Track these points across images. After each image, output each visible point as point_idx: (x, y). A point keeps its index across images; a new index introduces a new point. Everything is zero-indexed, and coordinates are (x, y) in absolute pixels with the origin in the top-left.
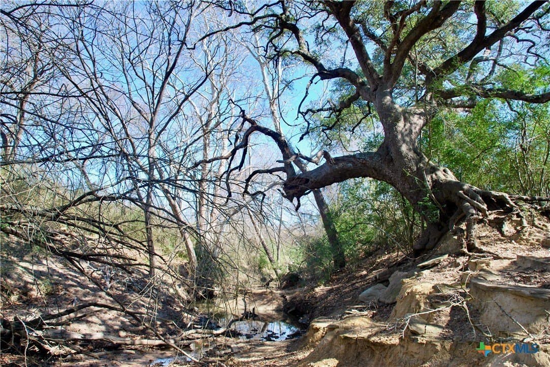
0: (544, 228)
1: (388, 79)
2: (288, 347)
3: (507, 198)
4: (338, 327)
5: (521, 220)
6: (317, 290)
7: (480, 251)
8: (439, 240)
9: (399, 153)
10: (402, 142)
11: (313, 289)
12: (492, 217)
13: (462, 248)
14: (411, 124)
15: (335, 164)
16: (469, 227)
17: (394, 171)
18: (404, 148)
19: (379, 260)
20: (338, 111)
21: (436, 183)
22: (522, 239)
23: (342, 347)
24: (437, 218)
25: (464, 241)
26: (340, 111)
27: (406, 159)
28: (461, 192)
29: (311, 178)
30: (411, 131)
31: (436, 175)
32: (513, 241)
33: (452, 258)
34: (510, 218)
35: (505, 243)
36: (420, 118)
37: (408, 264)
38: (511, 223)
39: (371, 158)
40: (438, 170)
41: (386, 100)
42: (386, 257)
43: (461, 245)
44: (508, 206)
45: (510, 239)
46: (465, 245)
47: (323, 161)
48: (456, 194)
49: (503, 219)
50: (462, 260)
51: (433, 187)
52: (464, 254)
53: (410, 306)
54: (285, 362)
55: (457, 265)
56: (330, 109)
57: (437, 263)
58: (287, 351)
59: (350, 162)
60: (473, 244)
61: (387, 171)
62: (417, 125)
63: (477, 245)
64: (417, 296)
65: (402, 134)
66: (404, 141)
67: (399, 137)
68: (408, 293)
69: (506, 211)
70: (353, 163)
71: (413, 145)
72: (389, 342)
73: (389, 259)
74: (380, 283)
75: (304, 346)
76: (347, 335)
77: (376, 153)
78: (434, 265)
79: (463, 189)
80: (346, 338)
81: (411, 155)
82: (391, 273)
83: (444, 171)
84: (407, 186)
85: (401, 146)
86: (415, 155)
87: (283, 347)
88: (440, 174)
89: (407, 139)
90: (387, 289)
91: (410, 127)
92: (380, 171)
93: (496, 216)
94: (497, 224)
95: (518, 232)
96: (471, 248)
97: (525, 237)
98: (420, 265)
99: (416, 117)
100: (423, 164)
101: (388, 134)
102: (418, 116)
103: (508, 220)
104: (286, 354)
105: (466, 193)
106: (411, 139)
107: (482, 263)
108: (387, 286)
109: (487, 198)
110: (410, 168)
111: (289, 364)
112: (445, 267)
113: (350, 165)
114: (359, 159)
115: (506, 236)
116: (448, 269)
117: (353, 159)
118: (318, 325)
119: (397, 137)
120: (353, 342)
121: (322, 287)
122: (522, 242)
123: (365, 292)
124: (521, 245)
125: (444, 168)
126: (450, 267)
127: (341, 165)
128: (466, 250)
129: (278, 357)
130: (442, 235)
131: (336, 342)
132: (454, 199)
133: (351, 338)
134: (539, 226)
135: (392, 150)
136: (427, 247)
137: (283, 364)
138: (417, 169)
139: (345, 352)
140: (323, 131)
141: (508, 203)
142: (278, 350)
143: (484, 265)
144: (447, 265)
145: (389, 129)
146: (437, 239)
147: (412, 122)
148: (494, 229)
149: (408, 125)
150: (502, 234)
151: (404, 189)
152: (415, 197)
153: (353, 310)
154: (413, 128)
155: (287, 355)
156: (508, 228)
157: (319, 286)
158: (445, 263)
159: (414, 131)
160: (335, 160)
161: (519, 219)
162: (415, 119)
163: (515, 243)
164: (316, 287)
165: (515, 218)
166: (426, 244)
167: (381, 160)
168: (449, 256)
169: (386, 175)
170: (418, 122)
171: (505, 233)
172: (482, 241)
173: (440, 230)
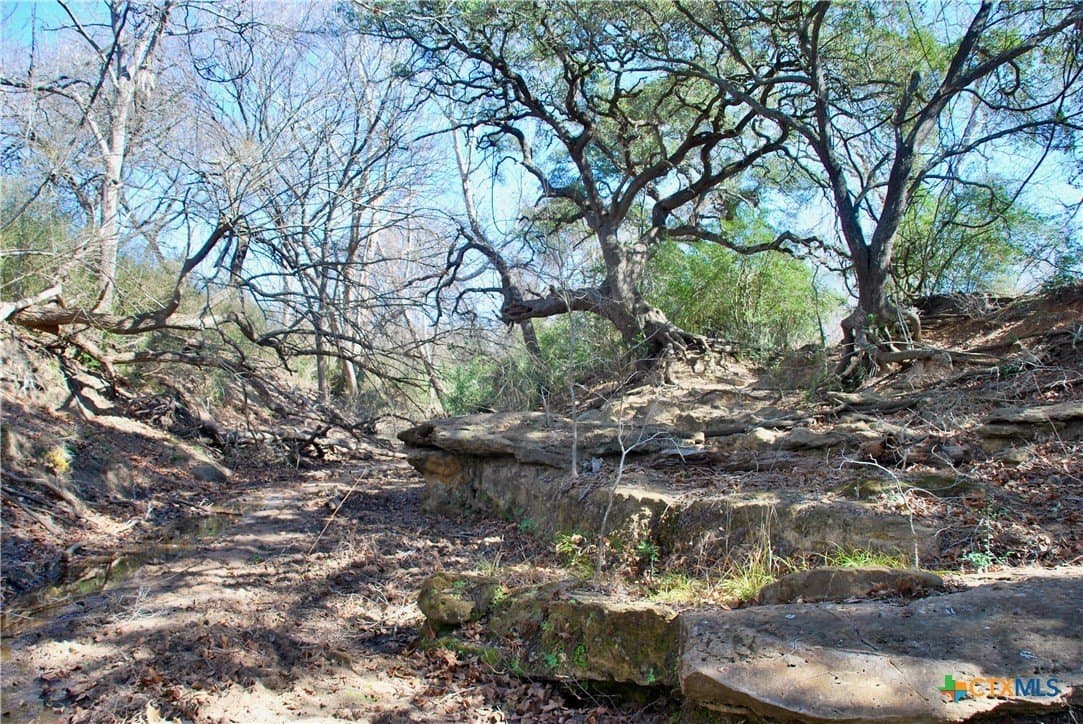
0: (726, 367)
1: (615, 217)
3: (704, 341)
8: (646, 373)
10: (622, 283)
12: (689, 357)
13: (661, 380)
14: (633, 264)
16: (668, 364)
18: (624, 288)
21: (648, 323)
22: (706, 375)
25: (663, 375)
27: (625, 299)
28: (667, 333)
29: (535, 308)
30: (632, 271)
31: (649, 315)
33: (652, 388)
34: (703, 358)
35: (694, 377)
36: (642, 257)
38: (702, 362)
40: (652, 311)
41: (612, 239)
43: (660, 378)
44: (703, 348)
45: (699, 375)
46: (663, 378)
48: (663, 335)
49: (697, 359)
51: (646, 327)
57: (640, 391)
60: (669, 377)
62: (639, 264)
63: (672, 379)
65: (623, 275)
66: (625, 282)
67: (621, 277)
69: (701, 352)
71: (634, 285)
77: (599, 289)
78: (638, 393)
79: (669, 331)
81: (630, 295)
83: (657, 312)
84: (623, 323)
85: (621, 286)
86: (634, 296)
88: (653, 315)
89: (628, 280)
91: (633, 267)
93: (692, 356)
94: (692, 362)
95: (705, 369)
96: (668, 381)
97: (708, 374)
98: (628, 392)
100: (639, 304)
102: (640, 255)
103: (701, 360)
105: (671, 335)
106: (632, 279)
109: (688, 340)
110: (628, 307)
115: (696, 373)
119: (618, 277)
122: (704, 378)
125: (656, 309)
128: (663, 382)
132: (661, 339)
134: (723, 365)
135: (613, 289)
138: (634, 309)
141: (704, 346)
146: (644, 373)
147: (635, 262)
148: (689, 367)
149: (630, 265)
150: (694, 371)
151: (621, 325)
152: (630, 334)
154: (635, 268)
156: (699, 367)
158: (646, 391)
159: (635, 271)
161: (709, 359)
162: (637, 258)
163: (701, 378)
165: (706, 358)
168: (650, 386)
169: (605, 311)
170: (639, 261)
171: (696, 370)
172: (677, 375)
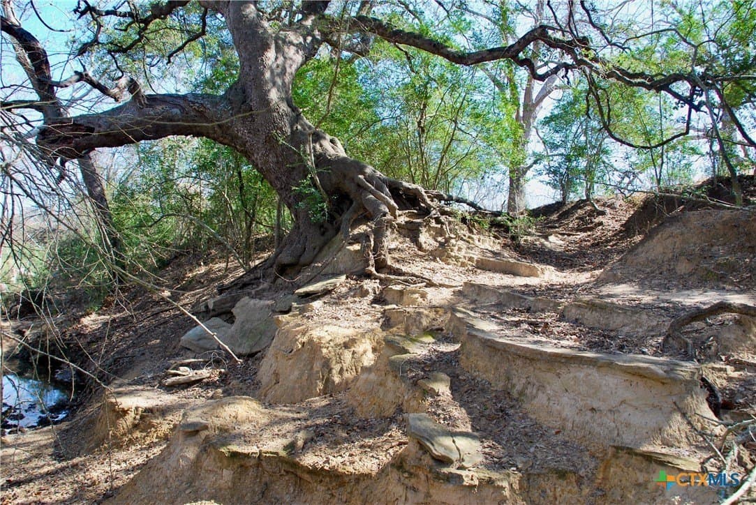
0: (470, 240)
2: (56, 445)
3: (423, 193)
4: (206, 427)
5: (442, 227)
6: (86, 321)
7: (398, 272)
8: (321, 250)
9: (265, 102)
10: (270, 85)
11: (77, 319)
12: (402, 220)
13: (368, 266)
14: (285, 58)
15: (147, 106)
17: (251, 131)
18: (274, 95)
19: (190, 275)
20: (142, 21)
21: (321, 159)
22: (449, 257)
23: (227, 474)
24: (324, 215)
25: (371, 255)
26: (147, 22)
27: (276, 114)
28: (361, 177)
29: (100, 126)
30: (284, 70)
31: (321, 146)
32: (438, 259)
33: (352, 282)
34: (428, 224)
35: (426, 260)
36: (298, 53)
37: (261, 287)
38: (428, 231)
39: (215, 104)
40: (325, 138)
41: (248, 10)
42: (203, 269)
43: (367, 261)
44: (422, 205)
45: (433, 255)
46: (372, 262)
47: (127, 97)
48: (353, 179)
49: (419, 225)
50: (369, 285)
51: (316, 165)
52: (369, 276)
53: (312, 368)
54: (63, 491)
55: (364, 293)
56: (130, 15)
57: (330, 288)
58: (58, 457)
59: (176, 106)
60: (384, 260)
61: (241, 131)
62: (294, 61)
63: (389, 263)
64: (324, 351)
65: (272, 72)
66: (274, 84)
67: (268, 75)
68: (303, 344)
69: (421, 212)
70: (182, 109)
71: (287, 92)
72: (350, 469)
73: (207, 273)
74: (216, 316)
75: (98, 446)
76: (234, 448)
77: (221, 97)
78: (327, 292)
79: (364, 173)
80: (235, 455)
81: (284, 107)
82: (235, 300)
83: (332, 141)
84: (272, 158)
85: (269, 90)
86: (289, 110)
87: (46, 446)
88: (327, 144)
89: (279, 81)
90: (233, 328)
91: (284, 62)
92: (228, 128)
93: (407, 219)
94: (411, 232)
95: (441, 244)
96: (381, 266)
97: (453, 254)
98: (301, 290)
99: (293, 49)
100: (301, 125)
101: (247, 69)
102: (295, 48)
103: (425, 226)
104: (59, 465)
105: (369, 178)
106: (284, 83)
107: (414, 292)
108: (233, 322)
109: (396, 191)
110: (281, 129)
111: (77, 496)
112: (345, 296)
113: (176, 111)
114: (193, 103)
115: (425, 251)
116: (350, 299)
117: (181, 102)
118: (126, 402)
119: (263, 74)
120: (252, 462)
121: (94, 316)
122: (450, 261)
123: (190, 332)
124: (448, 264)
125: (331, 137)
126: (354, 296)
127: (159, 108)
128: (373, 270)
129: (42, 476)
130: (325, 244)
131: (208, 462)
132: (349, 187)
133: (247, 456)
134: (464, 238)
135: (253, 95)
136: (302, 260)
137: (59, 496)
138: (292, 132)
139: (234, 483)
140: (109, 52)
141: (424, 201)
142: (37, 456)
143: (417, 295)
144: (348, 293)
145: (249, 60)
146: (317, 250)
147: (287, 56)
148: (408, 239)
149: (281, 59)
150: (420, 248)
151: (267, 162)
152: (284, 179)
153: (181, 368)
154: (287, 66)
155: (63, 469)
156: (425, 238)
157: (88, 314)
158: (344, 290)
159: (288, 70)
160: (148, 99)
161: (439, 226)
162: (291, 51)
163: (440, 262)
164: (83, 316)
165: (433, 224)
166: (300, 256)
167: (232, 109)
168: (347, 278)
169: (237, 137)
170: (294, 57)
171: (424, 246)
172: (393, 256)
173: (323, 234)
